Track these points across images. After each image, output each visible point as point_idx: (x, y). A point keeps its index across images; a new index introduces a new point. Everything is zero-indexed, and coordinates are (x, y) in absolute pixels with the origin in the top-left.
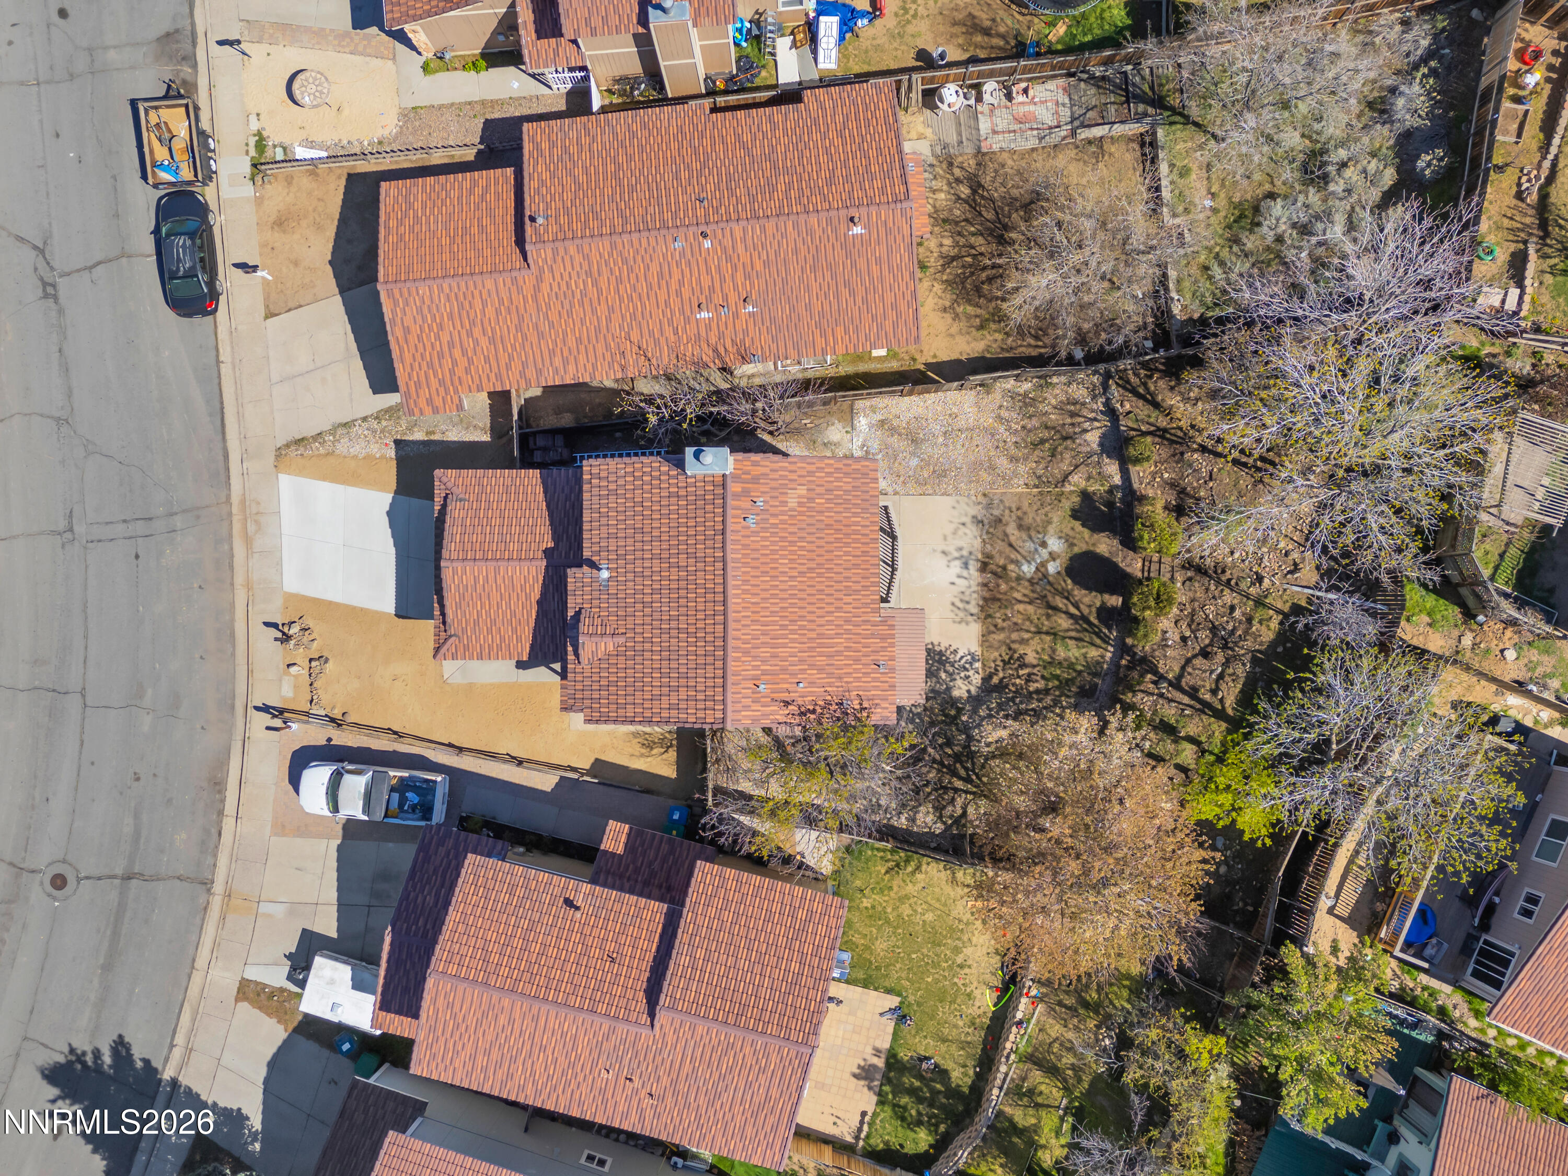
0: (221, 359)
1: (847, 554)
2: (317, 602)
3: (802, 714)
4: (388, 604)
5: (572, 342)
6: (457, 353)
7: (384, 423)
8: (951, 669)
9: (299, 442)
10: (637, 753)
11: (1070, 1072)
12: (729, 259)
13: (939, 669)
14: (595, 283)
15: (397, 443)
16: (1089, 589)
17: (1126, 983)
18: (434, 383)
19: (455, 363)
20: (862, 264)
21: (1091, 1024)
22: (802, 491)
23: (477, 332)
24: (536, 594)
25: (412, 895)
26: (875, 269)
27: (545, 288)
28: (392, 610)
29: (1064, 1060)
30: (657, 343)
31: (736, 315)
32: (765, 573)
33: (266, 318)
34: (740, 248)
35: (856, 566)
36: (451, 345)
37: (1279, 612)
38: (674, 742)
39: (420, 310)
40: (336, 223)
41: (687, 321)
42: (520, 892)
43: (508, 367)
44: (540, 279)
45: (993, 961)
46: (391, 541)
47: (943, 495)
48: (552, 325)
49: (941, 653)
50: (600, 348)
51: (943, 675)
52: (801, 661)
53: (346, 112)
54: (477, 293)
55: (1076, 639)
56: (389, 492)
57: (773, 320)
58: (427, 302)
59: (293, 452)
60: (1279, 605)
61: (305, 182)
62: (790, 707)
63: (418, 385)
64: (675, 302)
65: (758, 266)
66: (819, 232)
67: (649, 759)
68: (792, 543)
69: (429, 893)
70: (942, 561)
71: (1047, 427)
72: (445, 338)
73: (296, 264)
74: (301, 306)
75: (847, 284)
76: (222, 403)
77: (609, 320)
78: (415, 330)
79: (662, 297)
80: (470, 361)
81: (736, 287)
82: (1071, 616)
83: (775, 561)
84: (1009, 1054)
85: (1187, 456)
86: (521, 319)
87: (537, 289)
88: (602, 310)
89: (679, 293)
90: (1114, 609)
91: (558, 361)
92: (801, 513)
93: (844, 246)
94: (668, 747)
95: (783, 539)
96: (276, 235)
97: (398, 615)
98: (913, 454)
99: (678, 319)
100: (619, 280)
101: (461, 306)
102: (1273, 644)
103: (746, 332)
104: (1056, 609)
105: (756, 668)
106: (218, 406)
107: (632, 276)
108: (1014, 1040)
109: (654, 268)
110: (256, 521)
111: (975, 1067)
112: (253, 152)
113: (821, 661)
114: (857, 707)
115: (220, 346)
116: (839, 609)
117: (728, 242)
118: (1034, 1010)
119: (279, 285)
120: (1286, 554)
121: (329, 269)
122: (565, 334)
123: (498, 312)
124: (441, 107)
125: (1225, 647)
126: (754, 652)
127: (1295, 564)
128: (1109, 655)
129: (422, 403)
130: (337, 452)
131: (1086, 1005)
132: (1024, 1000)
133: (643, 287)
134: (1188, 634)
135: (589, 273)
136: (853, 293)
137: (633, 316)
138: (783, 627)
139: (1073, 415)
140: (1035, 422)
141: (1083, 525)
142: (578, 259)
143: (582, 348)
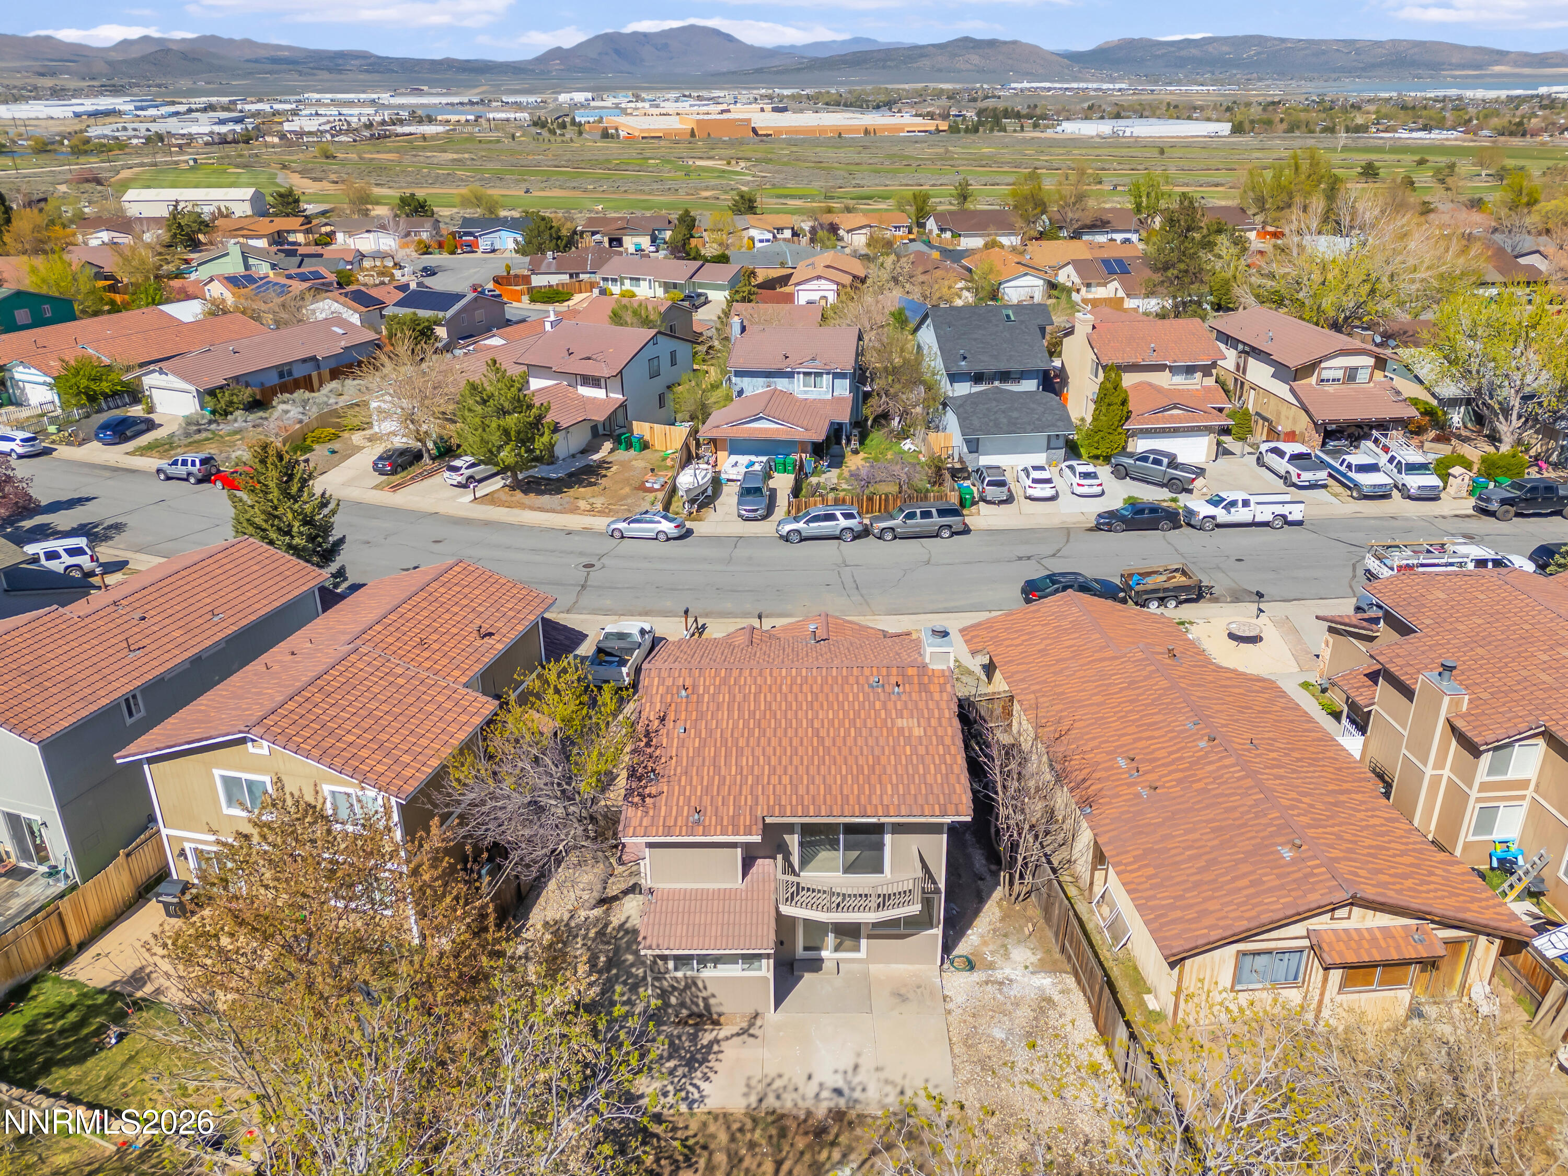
1: (844, 779)
3: (647, 734)
8: (680, 1072)
12: (1195, 763)
13: (681, 1058)
22: (918, 732)
32: (816, 696)
35: (828, 789)
47: (954, 1066)
49: (705, 1060)
51: (671, 1064)
52: (711, 733)
62: (657, 723)
68: (853, 722)
70: (846, 1062)
83: (831, 706)
92: (889, 731)
95: (857, 714)
98: (1010, 1032)
105: (707, 689)
113: (709, 752)
114: (647, 791)
116: (773, 771)
126: (725, 689)
138: (752, 714)
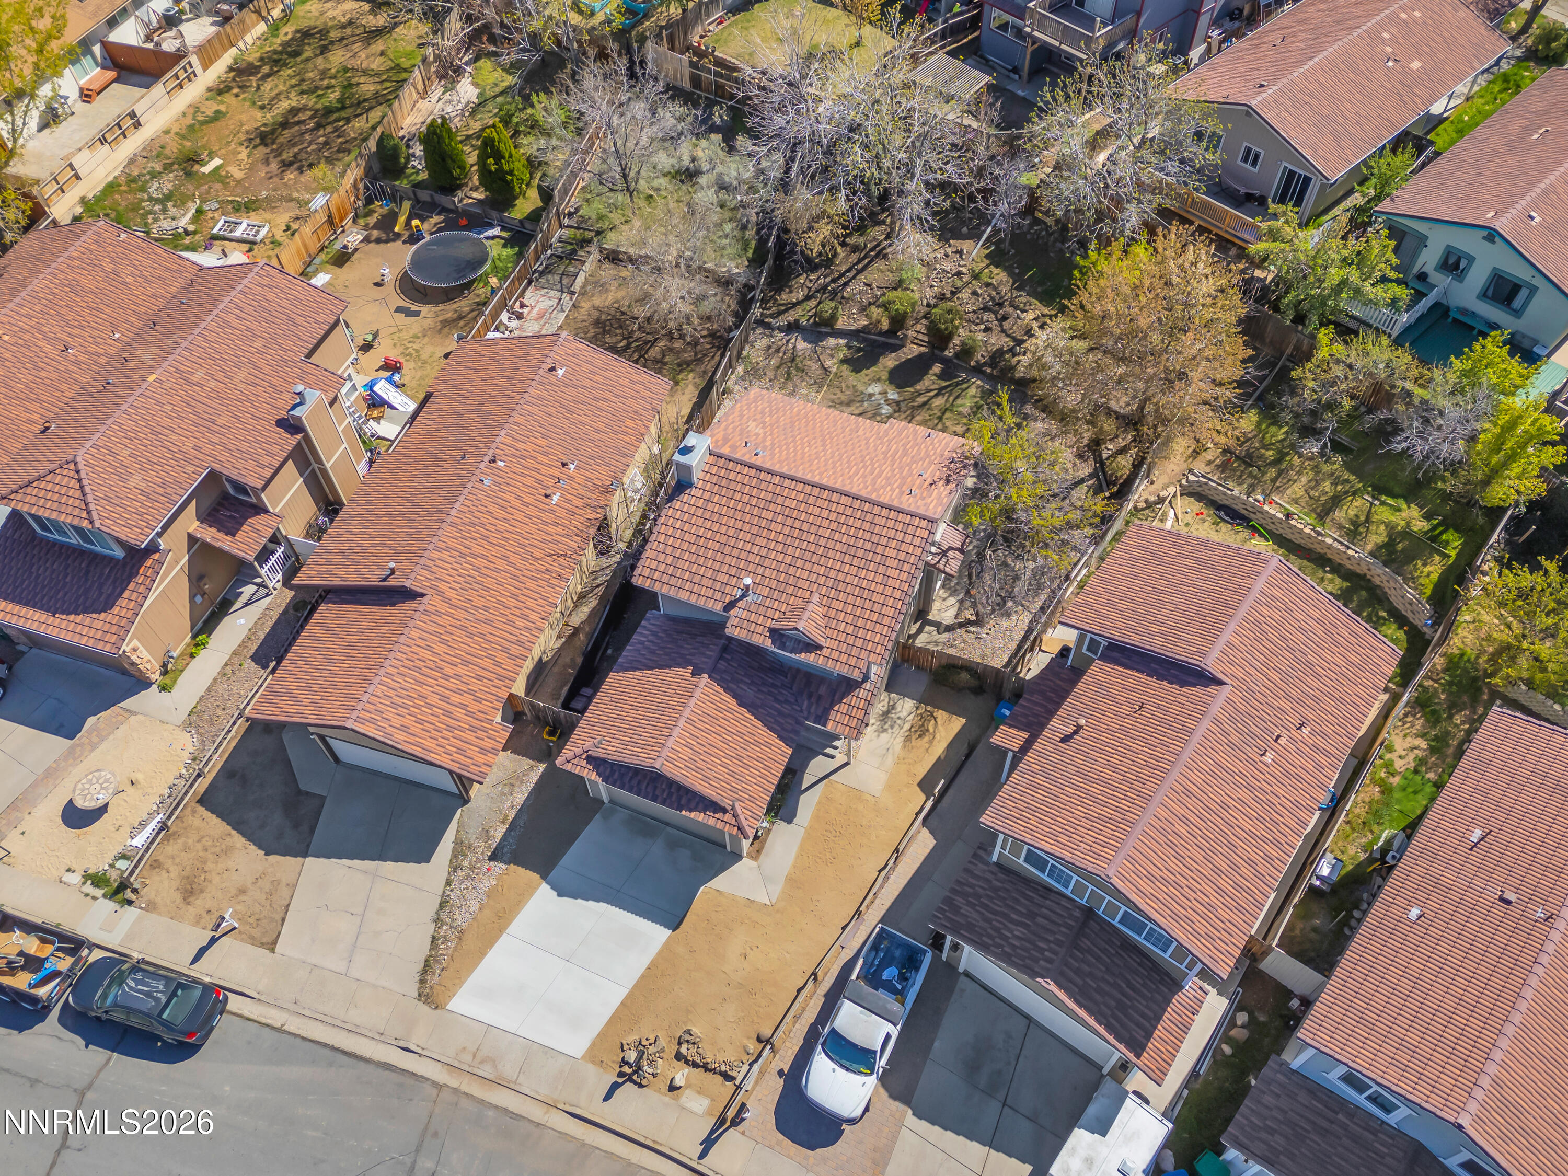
0: (278, 1025)
1: (821, 422)
2: (615, 1019)
4: (658, 934)
5: (512, 602)
6: (456, 699)
7: (466, 863)
9: (427, 967)
10: (927, 745)
11: (1339, 488)
12: (523, 457)
14: (475, 556)
15: (493, 857)
16: (920, 380)
17: (1264, 426)
18: (469, 736)
19: (463, 706)
20: (588, 383)
21: (1296, 460)
22: (752, 423)
23: (449, 670)
24: (732, 703)
25: (1007, 949)
26: (597, 378)
27: (451, 594)
28: (667, 933)
29: (1327, 489)
30: (555, 542)
31: (571, 478)
32: (810, 460)
33: (273, 951)
34: (520, 446)
36: (445, 699)
37: (987, 266)
38: (929, 708)
39: (394, 705)
40: (234, 832)
41: (552, 511)
42: (1040, 780)
43: (498, 664)
44: (440, 593)
45: (1224, 529)
46: (591, 904)
48: (486, 608)
50: (530, 584)
52: (901, 468)
53: (139, 777)
54: (415, 649)
55: (957, 397)
56: (539, 885)
57: (591, 457)
58: (391, 693)
59: (433, 979)
60: (983, 265)
61: (171, 848)
62: (939, 484)
63: (461, 751)
64: (530, 511)
65: (543, 442)
66: (545, 394)
67: (938, 736)
69: (1011, 931)
71: (778, 367)
72: (435, 700)
73: (242, 891)
74: (288, 906)
75: (596, 399)
76: (326, 1045)
77: (512, 564)
78: (409, 721)
79: (520, 516)
80: (471, 692)
81: (550, 466)
82: (936, 395)
83: (803, 453)
84: (1317, 532)
85: (845, 294)
86: (463, 628)
87: (447, 600)
88: (500, 564)
89: (526, 504)
90: (943, 370)
91: (520, 623)
92: (771, 430)
93: (566, 385)
94: (932, 715)
95: (787, 444)
96: (197, 902)
97: (675, 928)
99: (548, 517)
100: (484, 538)
101: (417, 669)
102: (1011, 274)
103: (588, 479)
104: (925, 404)
105: (892, 490)
106: (327, 1052)
107: (489, 527)
108: (1304, 524)
109: (493, 508)
110: (481, 1062)
111: (1326, 572)
112: (99, 892)
113: (906, 459)
115: (263, 1020)
116: (867, 438)
117: (509, 451)
118: (1277, 503)
119: (251, 920)
120: (947, 256)
121: (273, 858)
122: (501, 603)
123: (444, 642)
124: (209, 690)
125: (1001, 305)
126: (877, 486)
127: (956, 252)
128: (979, 382)
129: (480, 759)
130: (464, 926)
131: (1278, 461)
132: (1266, 507)
133: (503, 525)
134: (983, 327)
135: (463, 555)
136: (605, 400)
137: (521, 545)
138: (864, 466)
139: (778, 351)
140: (770, 374)
141: (868, 368)
142: (445, 555)
143: (522, 598)
